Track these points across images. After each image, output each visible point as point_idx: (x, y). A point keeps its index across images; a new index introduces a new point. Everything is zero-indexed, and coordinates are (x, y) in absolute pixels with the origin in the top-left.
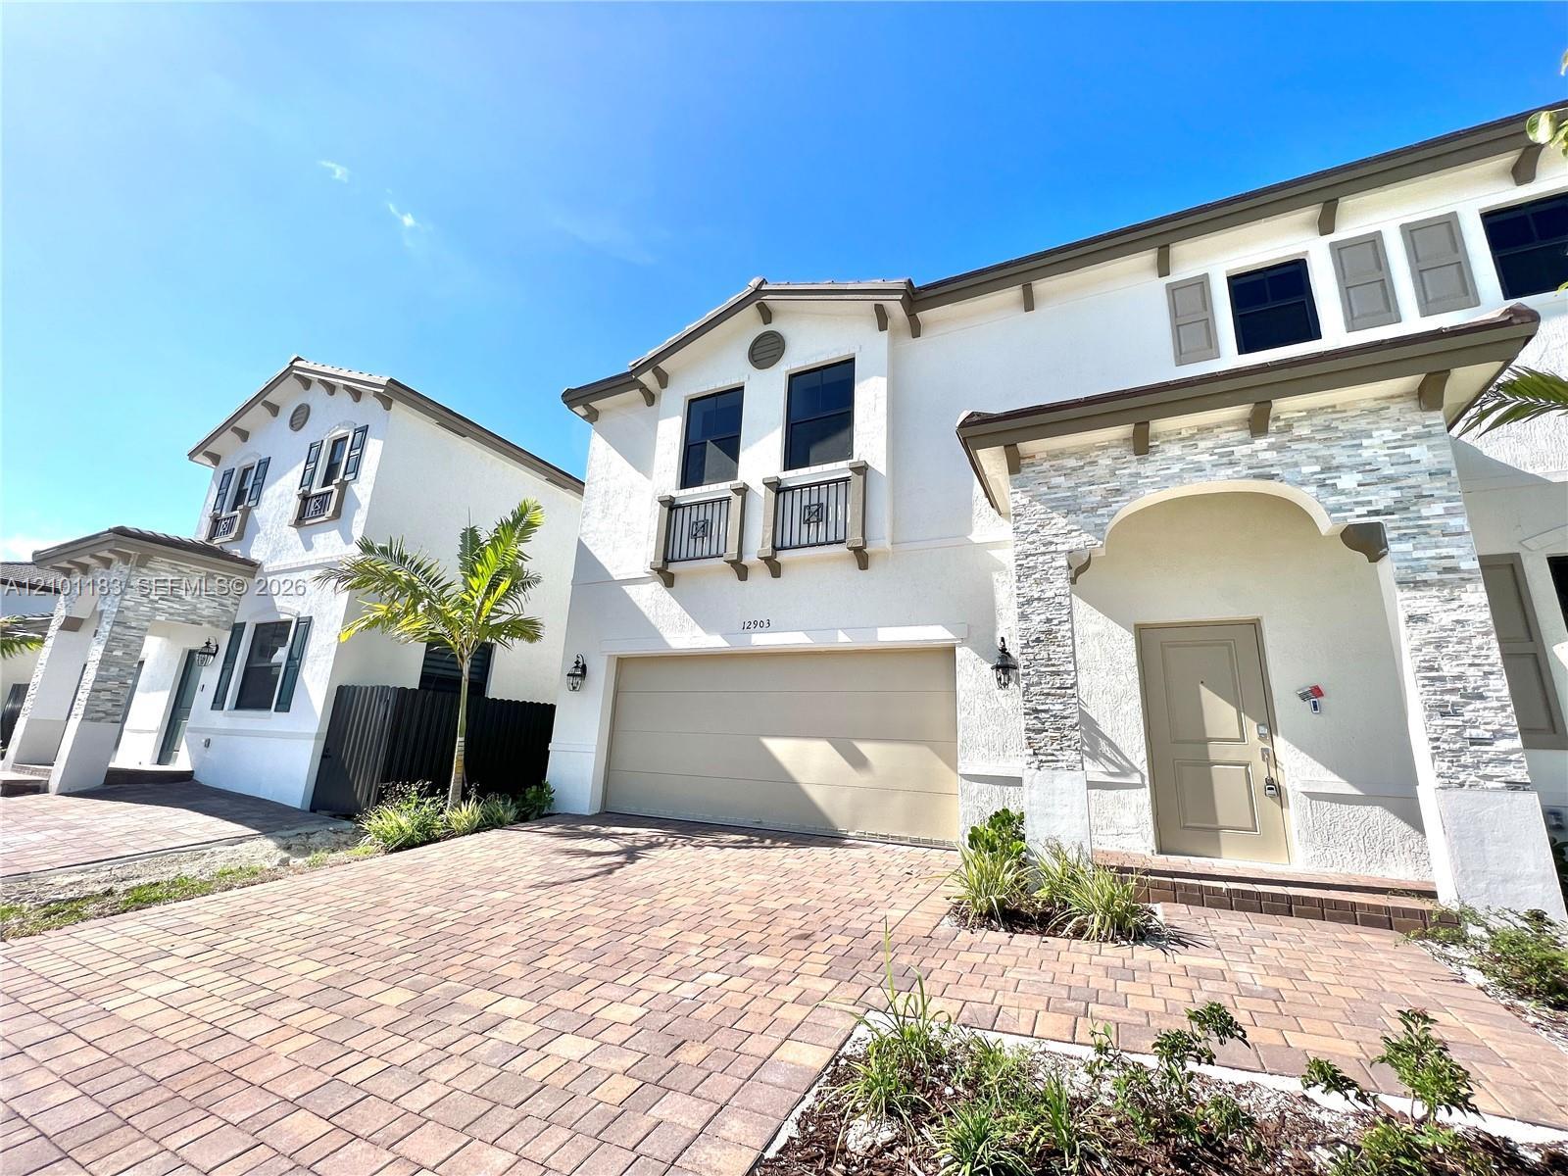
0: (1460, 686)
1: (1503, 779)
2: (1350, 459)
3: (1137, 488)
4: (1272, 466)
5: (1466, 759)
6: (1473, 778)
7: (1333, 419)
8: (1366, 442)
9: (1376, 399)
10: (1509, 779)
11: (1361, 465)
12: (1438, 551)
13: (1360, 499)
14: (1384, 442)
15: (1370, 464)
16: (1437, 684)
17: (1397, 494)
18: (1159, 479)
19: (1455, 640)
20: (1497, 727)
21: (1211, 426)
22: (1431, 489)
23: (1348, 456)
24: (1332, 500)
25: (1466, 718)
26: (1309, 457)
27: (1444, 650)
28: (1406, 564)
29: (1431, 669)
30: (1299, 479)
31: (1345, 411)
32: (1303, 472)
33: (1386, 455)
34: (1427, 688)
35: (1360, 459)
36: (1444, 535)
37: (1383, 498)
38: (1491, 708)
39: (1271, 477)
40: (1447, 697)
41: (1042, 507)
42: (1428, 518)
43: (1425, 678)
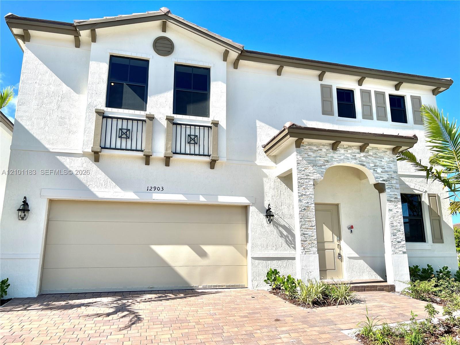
0: (397, 228)
1: (402, 251)
2: (380, 164)
3: (332, 161)
4: (364, 162)
5: (397, 247)
6: (398, 251)
7: (377, 152)
8: (383, 160)
9: (385, 149)
10: (403, 251)
11: (382, 166)
12: (394, 193)
13: (381, 176)
14: (386, 161)
15: (383, 166)
16: (393, 227)
17: (388, 176)
18: (338, 160)
19: (396, 216)
20: (402, 238)
21: (351, 146)
22: (393, 176)
23: (380, 163)
24: (376, 175)
25: (397, 236)
26: (372, 161)
27: (394, 219)
28: (389, 195)
29: (392, 224)
30: (370, 167)
31: (379, 150)
32: (371, 165)
33: (386, 165)
34: (391, 229)
35: (381, 164)
36: (395, 189)
37: (385, 176)
38: (401, 234)
39: (364, 165)
40: (394, 231)
41: (306, 162)
42: (393, 184)
43: (391, 226)
